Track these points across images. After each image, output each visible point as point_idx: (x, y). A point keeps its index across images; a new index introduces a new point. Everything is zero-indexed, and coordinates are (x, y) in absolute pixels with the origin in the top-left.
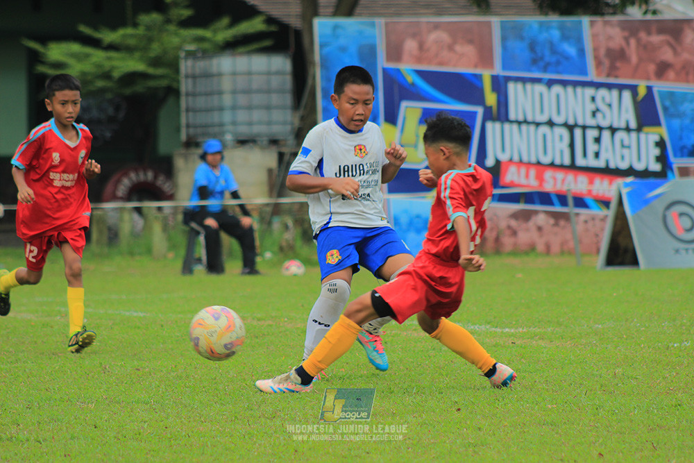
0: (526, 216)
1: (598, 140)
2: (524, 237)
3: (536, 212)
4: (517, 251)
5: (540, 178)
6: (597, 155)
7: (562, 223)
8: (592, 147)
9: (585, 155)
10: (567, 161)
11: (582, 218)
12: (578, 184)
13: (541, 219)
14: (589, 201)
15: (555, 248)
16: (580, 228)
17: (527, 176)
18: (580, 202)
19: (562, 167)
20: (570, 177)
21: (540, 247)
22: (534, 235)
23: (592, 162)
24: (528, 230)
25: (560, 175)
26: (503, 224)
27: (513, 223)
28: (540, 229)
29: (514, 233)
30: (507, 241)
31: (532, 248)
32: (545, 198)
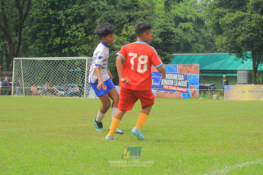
0: (166, 93)
1: (178, 82)
2: (166, 96)
3: (168, 92)
4: (165, 97)
5: (169, 87)
6: (178, 84)
7: (172, 94)
8: (177, 83)
9: (176, 84)
10: (173, 85)
11: (175, 93)
12: (174, 88)
13: (169, 93)
14: (176, 91)
15: (170, 97)
16: (174, 94)
17: (167, 87)
18: (174, 91)
19: (172, 86)
20: (173, 87)
21: (168, 97)
22: (167, 95)
23: (177, 85)
24: (166, 95)
25: (172, 87)
26: (163, 94)
27: (164, 93)
28: (168, 94)
29: (164, 95)
30: (163, 96)
31: (167, 97)
32: (169, 90)
